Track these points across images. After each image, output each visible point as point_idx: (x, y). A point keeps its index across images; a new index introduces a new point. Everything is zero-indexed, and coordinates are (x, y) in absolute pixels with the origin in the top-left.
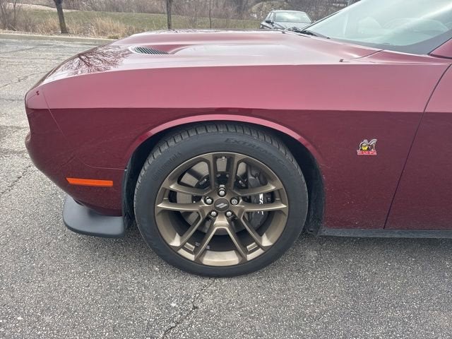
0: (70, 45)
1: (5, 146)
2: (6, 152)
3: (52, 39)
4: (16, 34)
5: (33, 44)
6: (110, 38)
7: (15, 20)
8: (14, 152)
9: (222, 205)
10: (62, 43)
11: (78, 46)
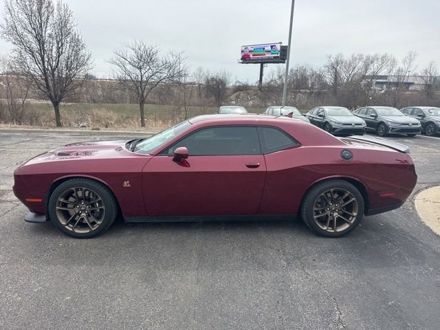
0: (60, 136)
1: (3, 199)
2: (4, 201)
3: (48, 132)
4: (21, 128)
5: (32, 137)
6: (93, 129)
7: (22, 113)
8: (7, 201)
9: (83, 208)
10: (54, 135)
11: (67, 137)
